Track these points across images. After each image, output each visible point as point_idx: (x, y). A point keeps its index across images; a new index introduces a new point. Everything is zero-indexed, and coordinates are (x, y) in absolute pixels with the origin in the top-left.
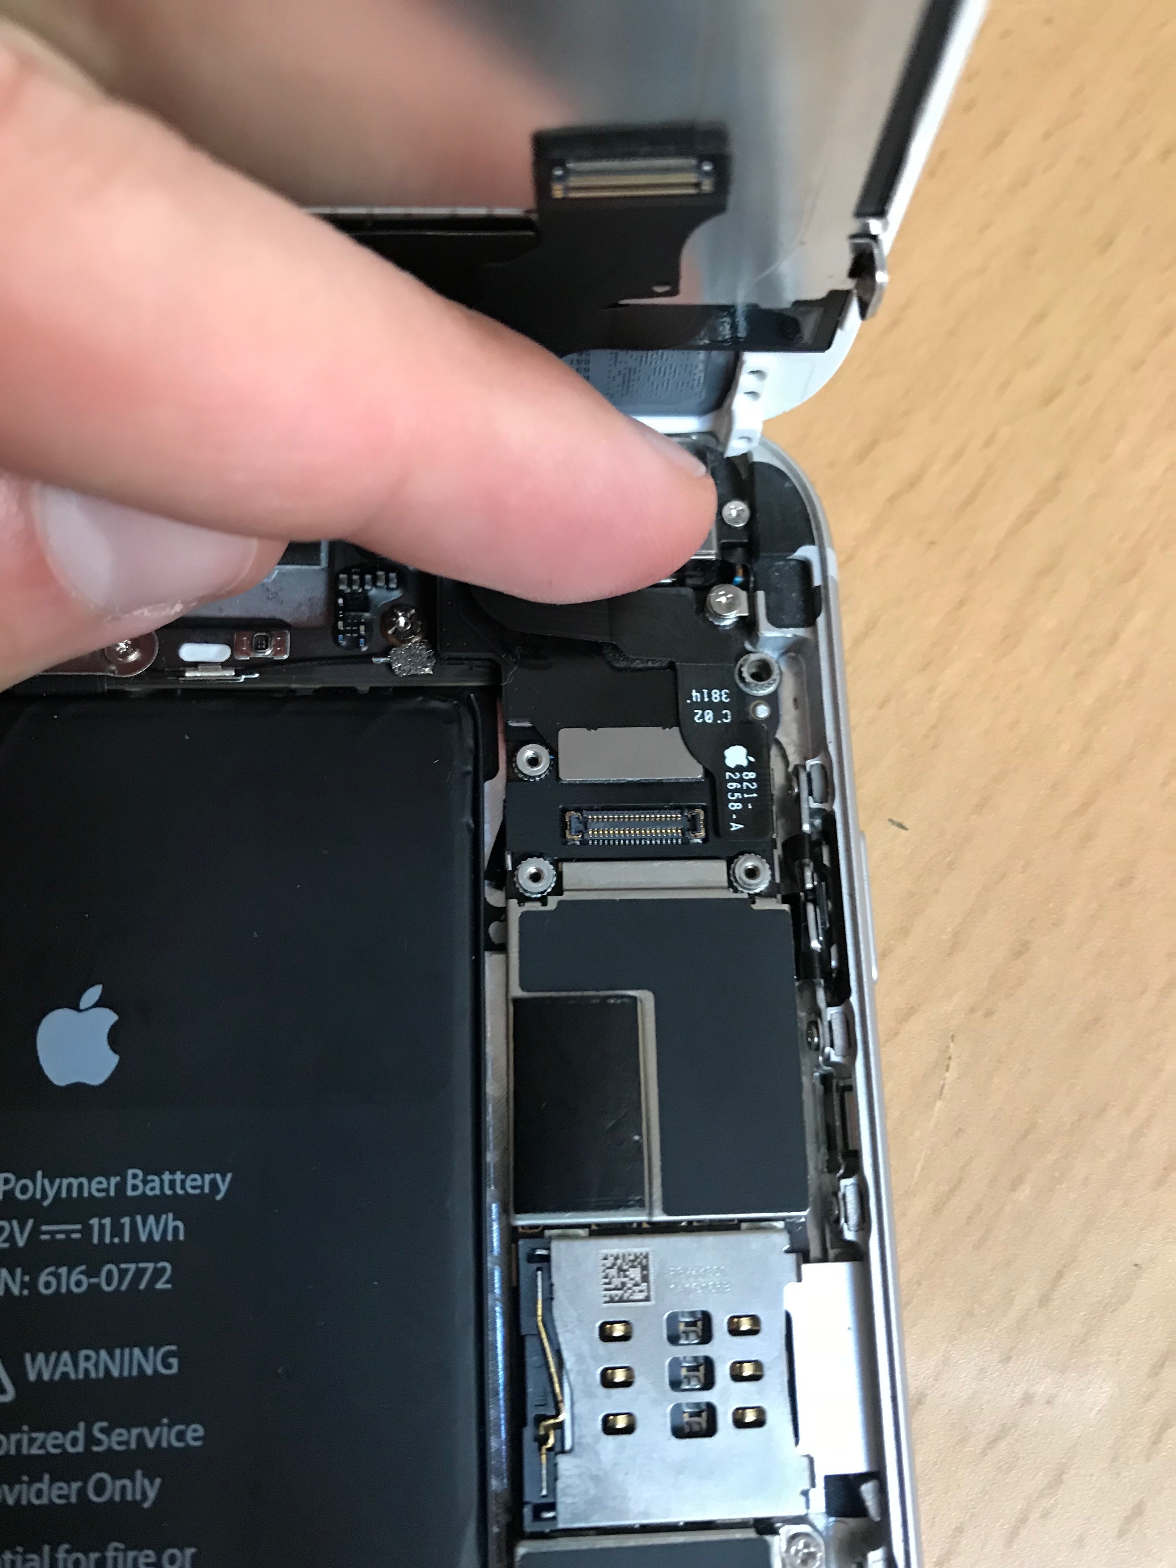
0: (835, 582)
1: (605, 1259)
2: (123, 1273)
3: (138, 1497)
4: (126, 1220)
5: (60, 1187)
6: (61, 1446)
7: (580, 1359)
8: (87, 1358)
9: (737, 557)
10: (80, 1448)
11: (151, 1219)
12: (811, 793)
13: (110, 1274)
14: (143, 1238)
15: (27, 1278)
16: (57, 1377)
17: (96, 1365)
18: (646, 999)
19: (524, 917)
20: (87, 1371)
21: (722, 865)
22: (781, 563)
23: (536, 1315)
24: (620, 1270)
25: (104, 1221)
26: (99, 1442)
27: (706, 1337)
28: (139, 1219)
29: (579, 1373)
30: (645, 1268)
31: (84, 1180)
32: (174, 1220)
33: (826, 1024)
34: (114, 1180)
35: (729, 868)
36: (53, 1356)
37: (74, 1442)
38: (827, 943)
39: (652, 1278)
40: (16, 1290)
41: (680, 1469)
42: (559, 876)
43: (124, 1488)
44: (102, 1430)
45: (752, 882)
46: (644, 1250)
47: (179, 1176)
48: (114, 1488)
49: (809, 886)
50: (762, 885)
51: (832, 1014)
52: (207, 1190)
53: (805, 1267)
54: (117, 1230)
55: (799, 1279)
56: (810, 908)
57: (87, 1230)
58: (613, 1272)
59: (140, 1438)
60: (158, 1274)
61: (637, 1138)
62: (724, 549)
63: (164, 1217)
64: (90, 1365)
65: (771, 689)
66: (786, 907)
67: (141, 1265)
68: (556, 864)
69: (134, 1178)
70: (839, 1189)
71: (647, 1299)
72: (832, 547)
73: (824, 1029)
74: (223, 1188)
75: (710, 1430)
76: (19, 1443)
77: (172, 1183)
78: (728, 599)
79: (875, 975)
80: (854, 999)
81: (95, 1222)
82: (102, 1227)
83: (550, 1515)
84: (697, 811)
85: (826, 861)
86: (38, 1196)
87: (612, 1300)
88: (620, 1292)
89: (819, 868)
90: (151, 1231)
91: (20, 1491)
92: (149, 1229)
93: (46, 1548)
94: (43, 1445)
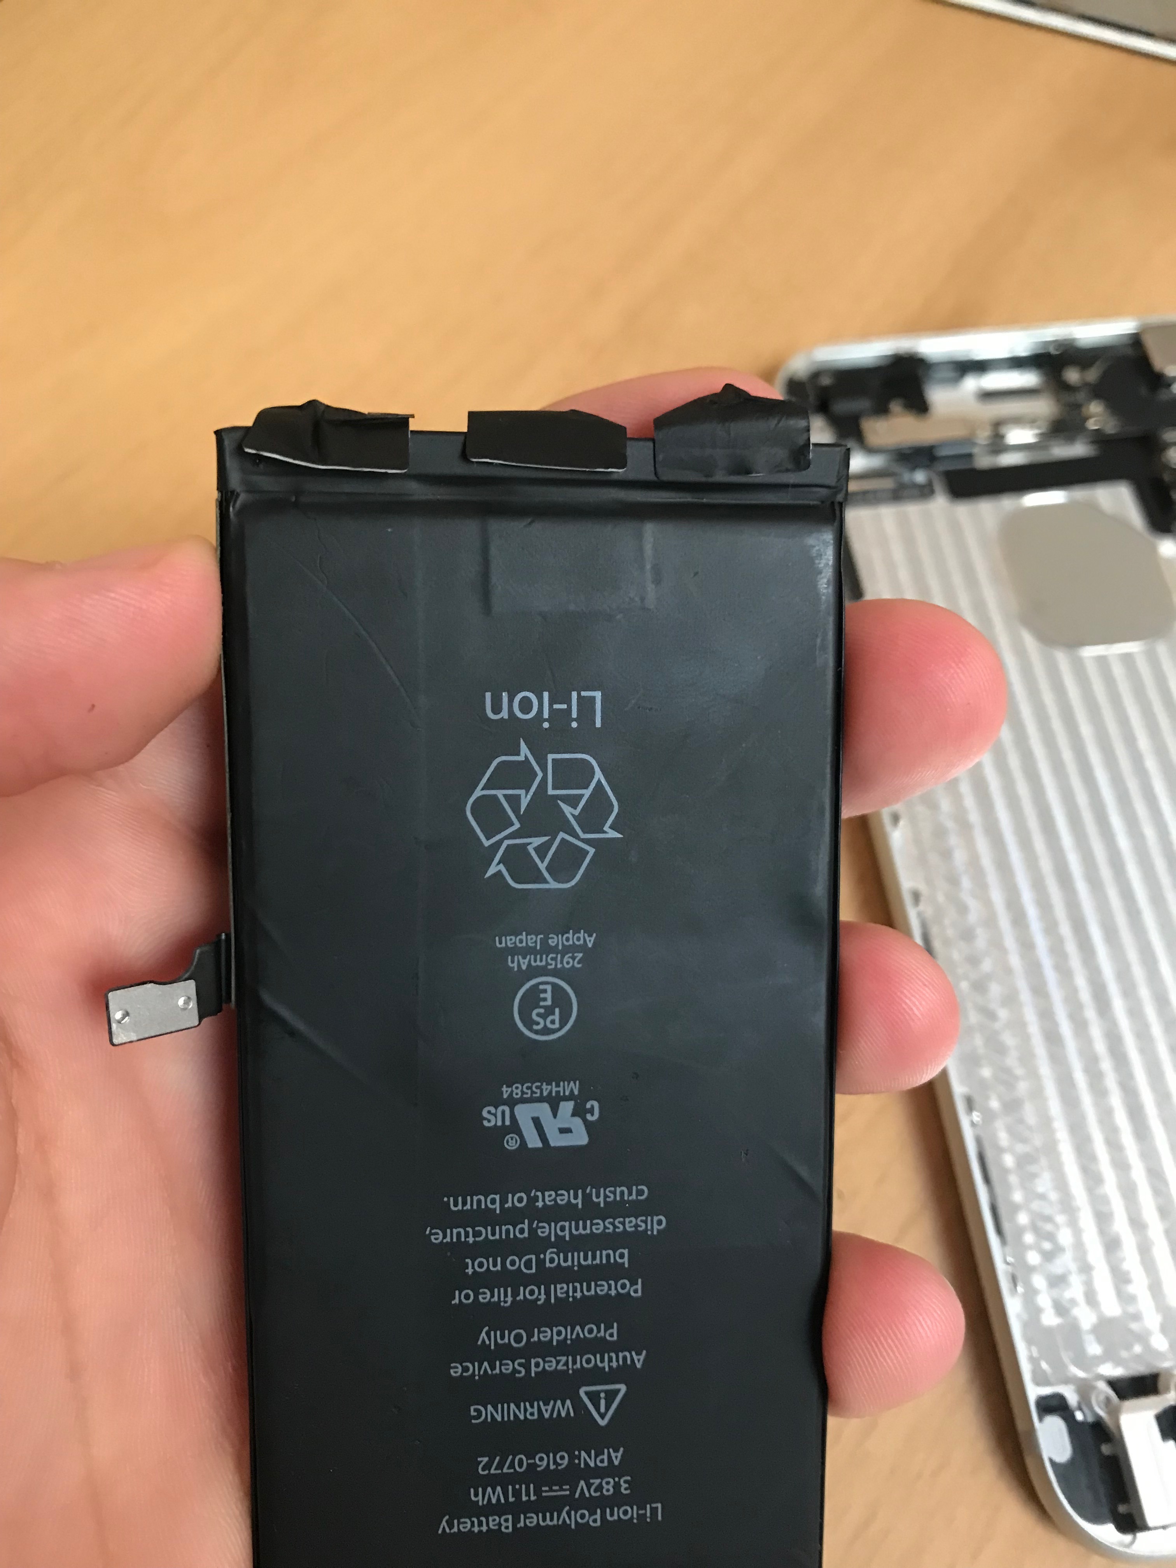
2: (512, 1466)
3: (492, 1333)
4: (511, 1500)
5: (559, 1519)
6: (545, 1362)
8: (532, 1414)
10: (533, 1361)
11: (494, 1501)
13: (521, 1466)
14: (499, 1489)
15: (577, 1461)
16: (552, 1403)
17: (526, 1410)
20: (532, 1406)
25: (527, 1498)
26: (520, 1365)
28: (503, 1501)
31: (542, 1525)
32: (478, 1501)
34: (521, 1525)
36: (555, 1416)
37: (537, 1365)
40: (583, 1454)
43: (502, 1338)
44: (520, 1372)
47: (476, 1529)
48: (509, 1338)
52: (456, 1521)
54: (517, 1494)
57: (538, 1492)
59: (493, 1368)
60: (487, 1467)
63: (485, 1502)
64: (530, 1410)
67: (500, 1471)
69: (507, 1526)
74: (444, 1523)
76: (574, 1362)
77: (480, 1524)
82: (528, 1494)
86: (573, 1513)
90: (494, 1493)
91: (572, 1334)
92: (495, 1495)
93: (553, 1301)
94: (558, 1362)
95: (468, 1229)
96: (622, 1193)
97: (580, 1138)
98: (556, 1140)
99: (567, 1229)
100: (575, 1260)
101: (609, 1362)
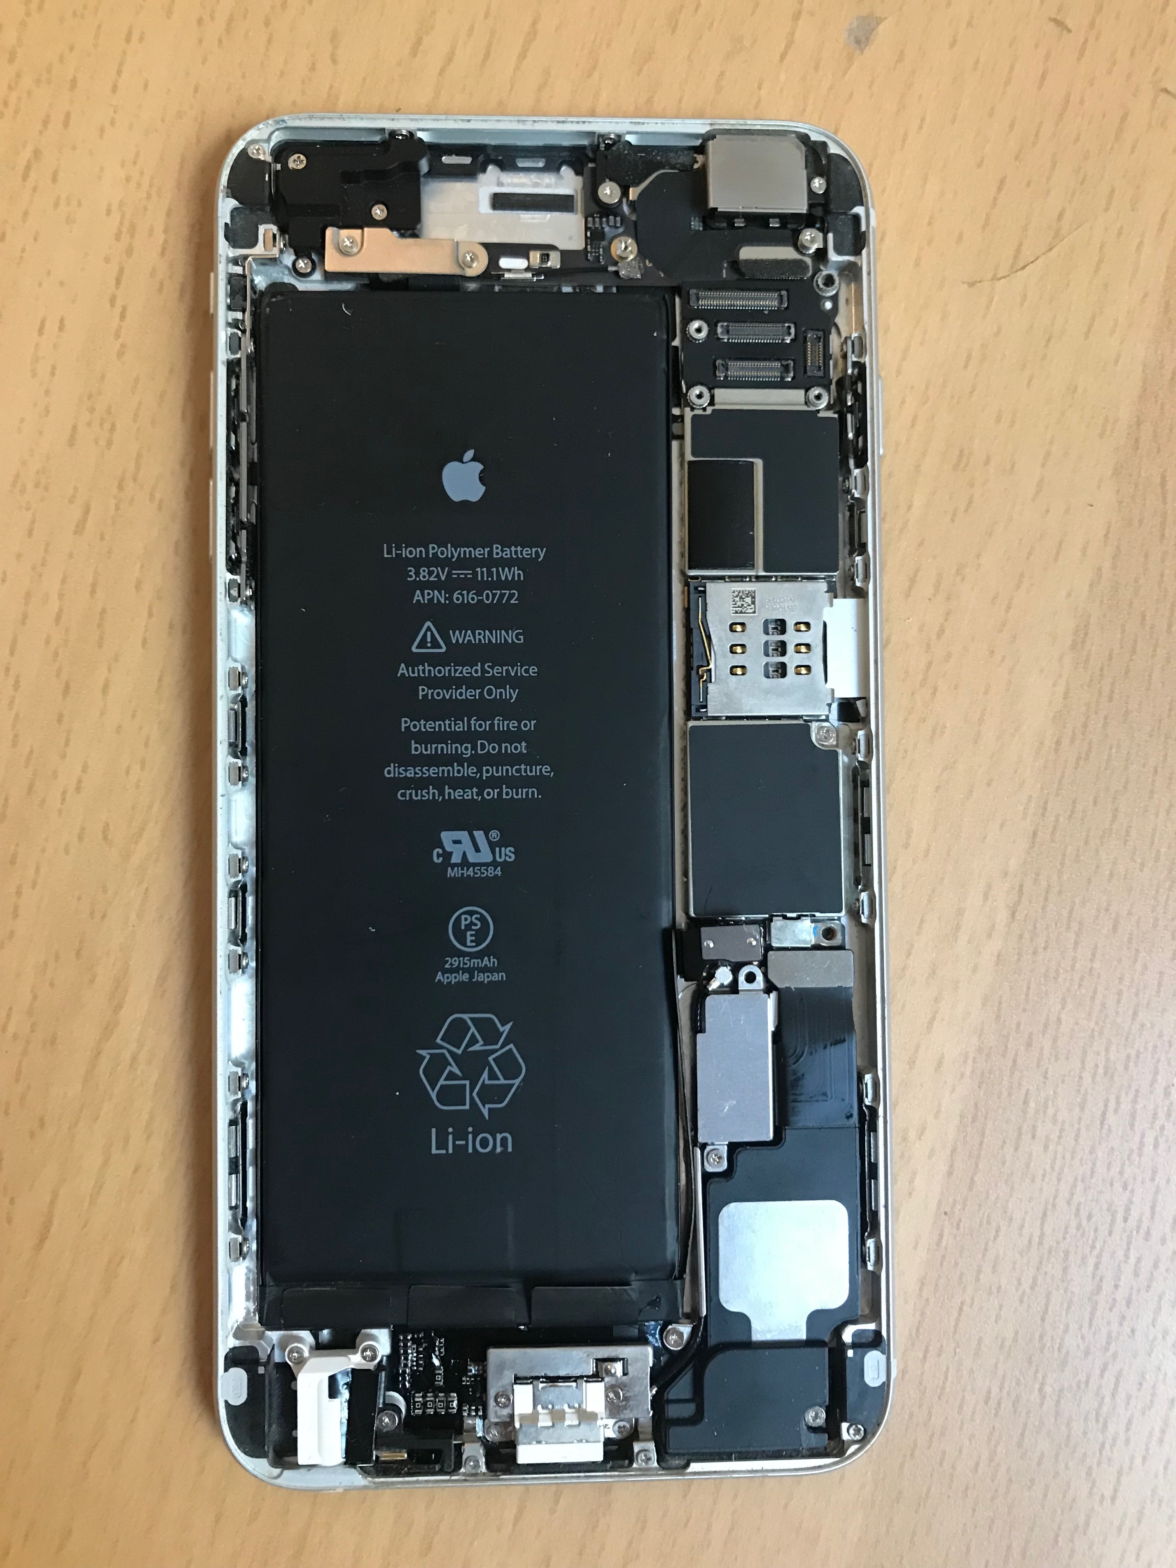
0: (873, 228)
1: (734, 592)
2: (494, 595)
3: (508, 697)
4: (494, 569)
5: (460, 552)
6: (471, 673)
7: (720, 639)
8: (480, 634)
9: (819, 212)
10: (479, 674)
11: (506, 569)
12: (853, 352)
13: (488, 594)
14: (503, 579)
15: (447, 595)
16: (465, 642)
17: (484, 637)
18: (759, 463)
19: (694, 418)
20: (480, 639)
21: (802, 392)
22: (843, 217)
23: (698, 619)
24: (741, 598)
25: (483, 570)
26: (489, 672)
27: (783, 631)
28: (500, 569)
29: (719, 646)
30: (753, 597)
31: (471, 549)
32: (518, 570)
33: (853, 478)
34: (487, 550)
35: (806, 394)
36: (463, 632)
37: (476, 671)
38: (857, 436)
39: (756, 603)
40: (443, 602)
41: (767, 692)
42: (712, 397)
43: (501, 693)
44: (489, 666)
45: (818, 402)
46: (753, 589)
47: (519, 549)
48: (496, 693)
49: (849, 404)
50: (823, 404)
51: (856, 472)
52: (534, 556)
53: (835, 600)
54: (490, 574)
55: (831, 605)
56: (849, 416)
57: (475, 574)
58: (737, 599)
59: (507, 670)
60: (511, 596)
61: (751, 533)
62: (811, 206)
63: (513, 569)
64: (481, 637)
65: (834, 292)
66: (836, 416)
67: (503, 591)
68: (710, 389)
69: (497, 549)
70: (854, 561)
71: (754, 612)
72: (873, 207)
73: (852, 480)
74: (542, 556)
75: (784, 675)
76: (450, 671)
77: (516, 552)
78: (811, 237)
79: (881, 452)
80: (869, 464)
81: (479, 569)
82: (482, 572)
83: (705, 710)
84: (789, 361)
85: (860, 390)
86: (450, 556)
87: (736, 612)
88: (740, 609)
89: (855, 395)
90: (506, 575)
91: (452, 692)
92: (506, 574)
93: (466, 718)
94: (461, 672)
95: (524, 774)
96: (417, 796)
97: (447, 837)
98: (463, 835)
99: (455, 771)
100: (449, 749)
101: (424, 670)
